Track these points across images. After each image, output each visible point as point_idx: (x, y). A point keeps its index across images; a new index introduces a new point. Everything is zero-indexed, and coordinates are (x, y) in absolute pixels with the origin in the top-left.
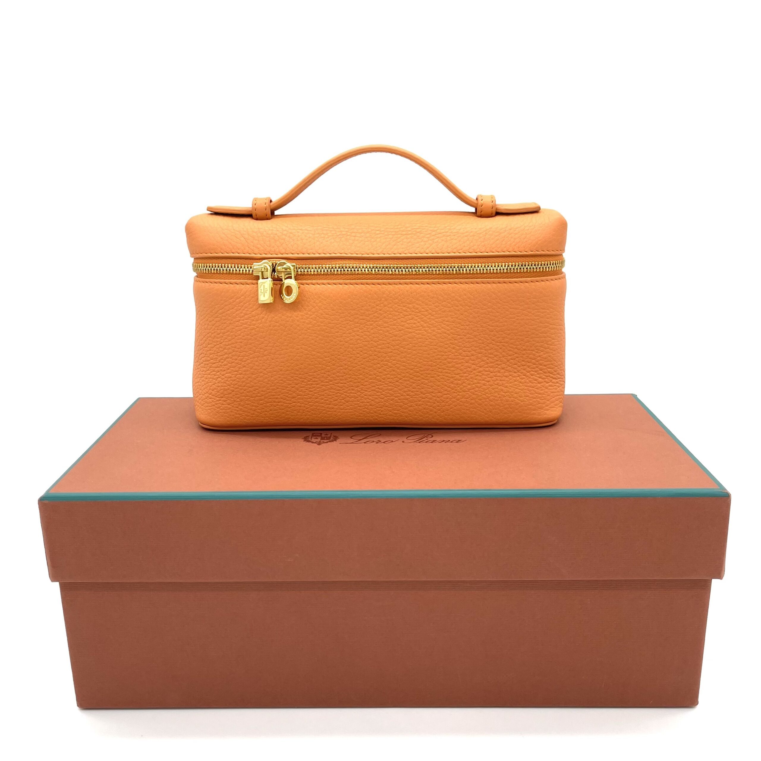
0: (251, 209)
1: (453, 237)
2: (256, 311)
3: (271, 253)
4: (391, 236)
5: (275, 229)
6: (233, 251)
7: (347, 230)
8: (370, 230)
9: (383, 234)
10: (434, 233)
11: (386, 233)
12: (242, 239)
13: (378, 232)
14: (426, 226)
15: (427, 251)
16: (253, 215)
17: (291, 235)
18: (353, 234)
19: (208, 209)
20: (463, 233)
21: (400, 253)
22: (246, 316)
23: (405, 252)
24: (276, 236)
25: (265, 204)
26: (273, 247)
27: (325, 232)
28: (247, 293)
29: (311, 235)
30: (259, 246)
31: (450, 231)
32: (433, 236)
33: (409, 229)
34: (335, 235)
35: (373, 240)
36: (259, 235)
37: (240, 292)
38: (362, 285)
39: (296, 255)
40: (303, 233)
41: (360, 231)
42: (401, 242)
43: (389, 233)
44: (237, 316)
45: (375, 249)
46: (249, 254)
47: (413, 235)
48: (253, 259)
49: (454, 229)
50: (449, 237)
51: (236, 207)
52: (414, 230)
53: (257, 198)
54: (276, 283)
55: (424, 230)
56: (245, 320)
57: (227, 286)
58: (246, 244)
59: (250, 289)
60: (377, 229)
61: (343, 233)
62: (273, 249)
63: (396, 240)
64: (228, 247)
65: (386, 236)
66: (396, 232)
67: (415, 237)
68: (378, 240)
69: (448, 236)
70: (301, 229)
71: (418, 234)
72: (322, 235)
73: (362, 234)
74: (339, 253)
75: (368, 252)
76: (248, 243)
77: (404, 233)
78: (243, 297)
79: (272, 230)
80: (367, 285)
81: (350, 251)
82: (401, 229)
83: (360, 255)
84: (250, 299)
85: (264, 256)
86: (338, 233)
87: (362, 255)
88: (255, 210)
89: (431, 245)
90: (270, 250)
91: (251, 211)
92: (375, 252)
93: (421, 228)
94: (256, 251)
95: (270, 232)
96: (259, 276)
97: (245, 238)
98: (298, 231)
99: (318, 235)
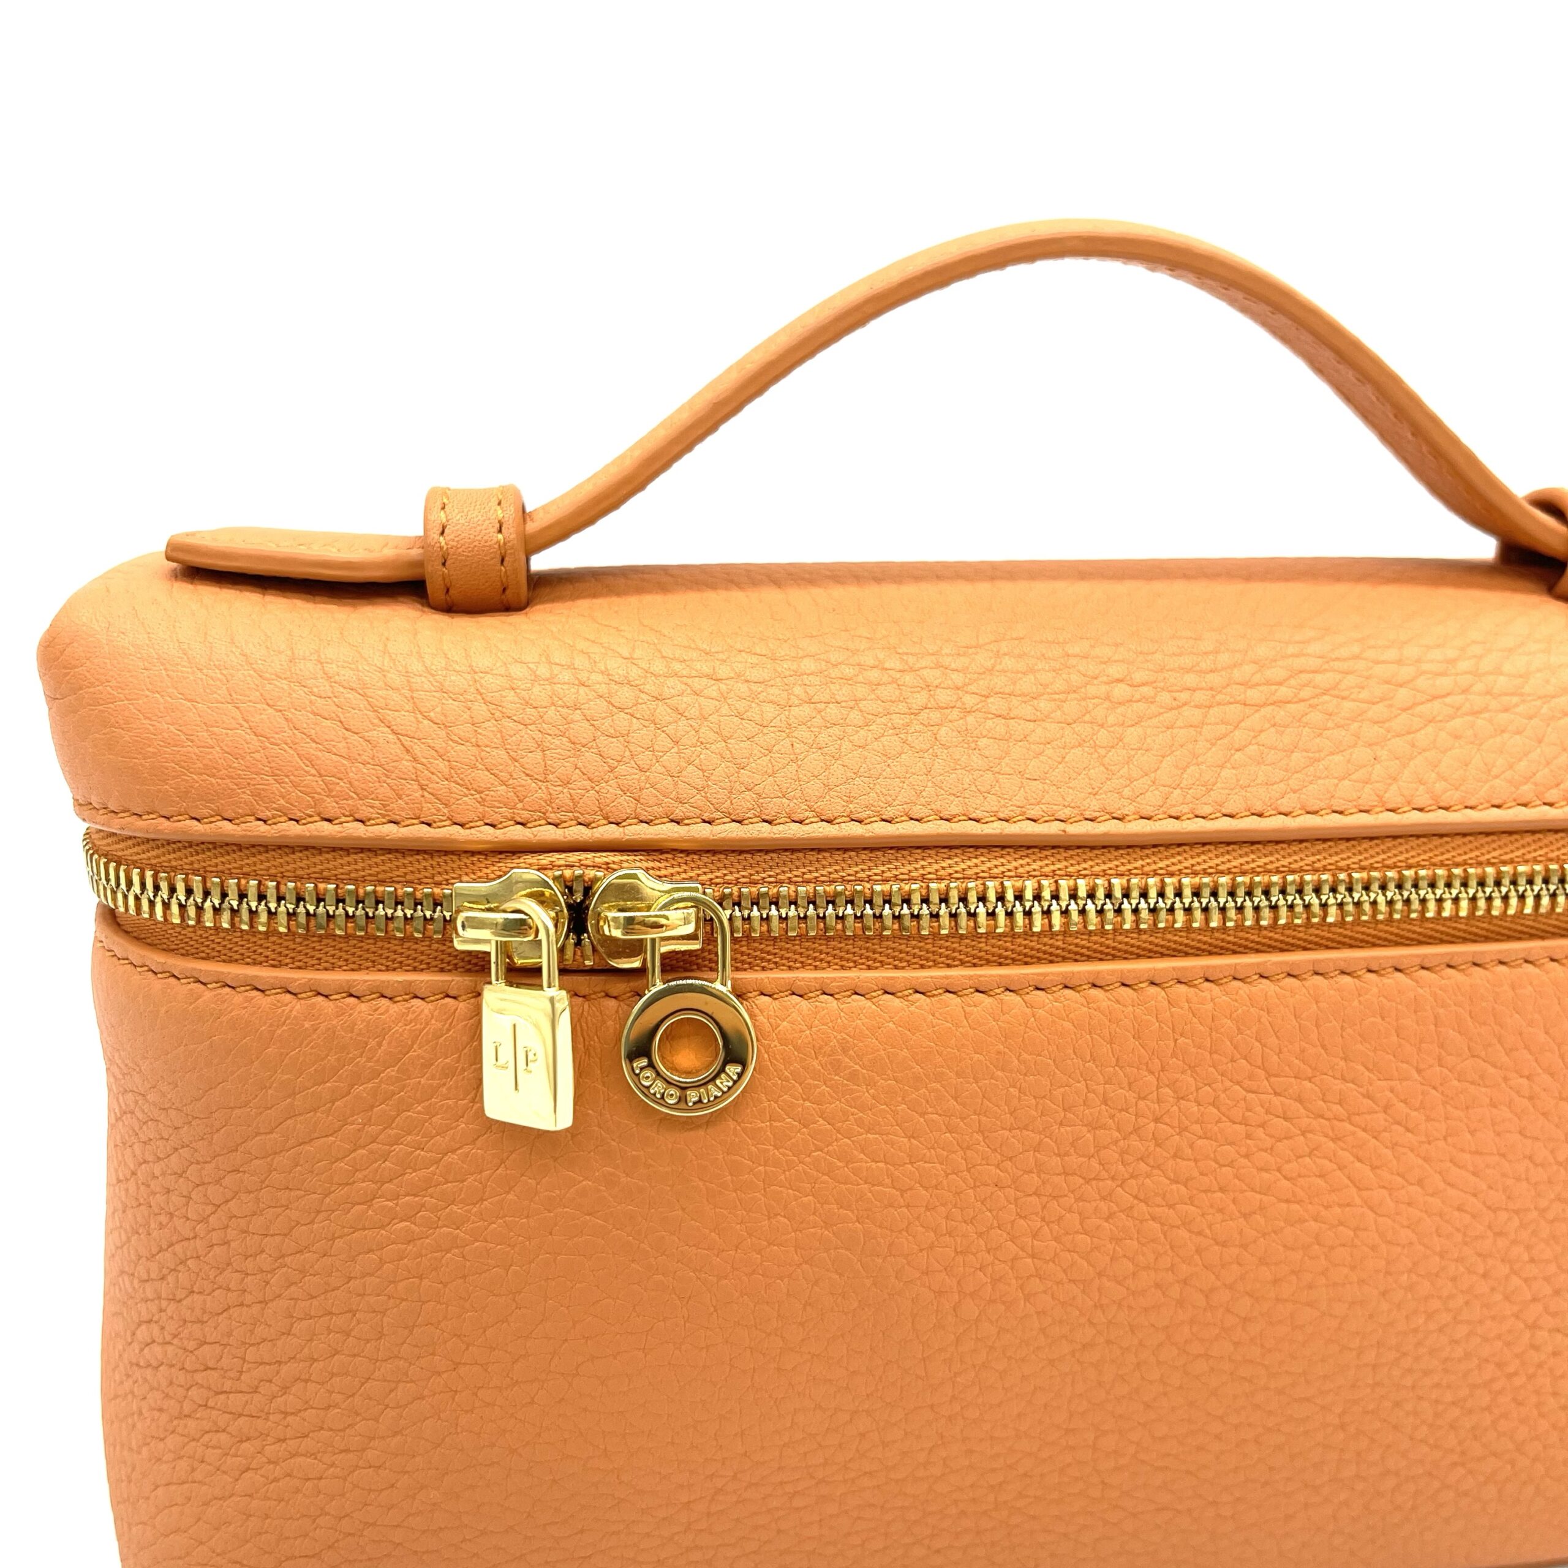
0: (415, 553)
1: (1503, 717)
2: (466, 1149)
3: (553, 817)
4: (1191, 714)
5: (566, 676)
6: (330, 807)
7: (957, 678)
8: (1076, 679)
9: (1149, 701)
10: (1403, 695)
11: (1165, 698)
12: (381, 734)
13: (1120, 691)
14: (1356, 657)
15: (1393, 797)
16: (434, 588)
17: (662, 711)
18: (995, 704)
19: (175, 555)
20: (1547, 698)
21: (1258, 807)
22: (412, 1176)
23: (1285, 804)
24: (577, 715)
25: (500, 531)
26: (566, 783)
27: (843, 692)
28: (416, 1051)
29: (770, 710)
30: (483, 777)
31: (1479, 687)
32: (1405, 710)
33: (1276, 673)
34: (902, 707)
35: (1103, 736)
36: (481, 710)
37: (373, 1043)
38: (1067, 992)
39: (702, 831)
40: (724, 697)
41: (1027, 684)
42: (1252, 749)
43: (1184, 696)
44: (359, 1175)
45: (1127, 792)
46: (425, 827)
47: (1302, 706)
48: (446, 853)
49: (1498, 671)
50: (1486, 715)
51: (333, 538)
52: (1304, 677)
53: (445, 492)
54: (584, 990)
55: (1351, 680)
56: (408, 1195)
57: (297, 1007)
58: (406, 764)
59: (435, 1025)
60: (1114, 671)
61: (944, 696)
62: (563, 797)
63: (1225, 736)
64: (295, 786)
65: (1169, 716)
66: (1211, 689)
67: (1315, 717)
68: (1132, 735)
69: (1475, 713)
70: (709, 677)
71: (1326, 698)
72: (833, 711)
73: (1044, 705)
74: (936, 813)
75: (1093, 806)
76: (415, 760)
77: (1253, 695)
78: (392, 1072)
79: (551, 680)
80: (1094, 992)
81: (992, 803)
82: (1236, 674)
83: (1053, 829)
84: (435, 1083)
85: (516, 834)
86: (920, 699)
87: (1062, 825)
88: (444, 564)
89: (1405, 766)
90: (549, 802)
91: (420, 564)
92: (1128, 809)
93: (1337, 665)
94: (468, 805)
95: (539, 693)
96: (489, 954)
97: (394, 732)
98: (697, 684)
99: (807, 709)
